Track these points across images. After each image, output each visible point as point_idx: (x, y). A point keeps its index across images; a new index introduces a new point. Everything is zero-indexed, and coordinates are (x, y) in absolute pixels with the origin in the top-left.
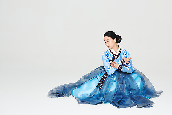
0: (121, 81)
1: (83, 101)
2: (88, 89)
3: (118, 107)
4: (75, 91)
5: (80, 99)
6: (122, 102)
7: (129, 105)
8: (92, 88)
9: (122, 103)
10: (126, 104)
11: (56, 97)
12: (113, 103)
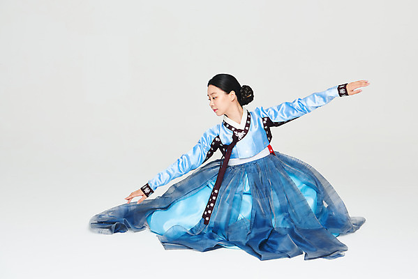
0: (263, 192)
1: (175, 242)
2: (187, 212)
3: (260, 257)
4: (156, 217)
5: (168, 238)
6: (270, 244)
7: (287, 251)
8: (197, 211)
9: (269, 247)
10: (279, 249)
11: (109, 232)
12: (248, 247)
